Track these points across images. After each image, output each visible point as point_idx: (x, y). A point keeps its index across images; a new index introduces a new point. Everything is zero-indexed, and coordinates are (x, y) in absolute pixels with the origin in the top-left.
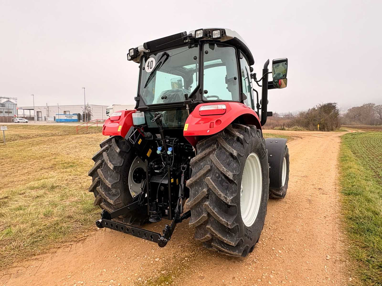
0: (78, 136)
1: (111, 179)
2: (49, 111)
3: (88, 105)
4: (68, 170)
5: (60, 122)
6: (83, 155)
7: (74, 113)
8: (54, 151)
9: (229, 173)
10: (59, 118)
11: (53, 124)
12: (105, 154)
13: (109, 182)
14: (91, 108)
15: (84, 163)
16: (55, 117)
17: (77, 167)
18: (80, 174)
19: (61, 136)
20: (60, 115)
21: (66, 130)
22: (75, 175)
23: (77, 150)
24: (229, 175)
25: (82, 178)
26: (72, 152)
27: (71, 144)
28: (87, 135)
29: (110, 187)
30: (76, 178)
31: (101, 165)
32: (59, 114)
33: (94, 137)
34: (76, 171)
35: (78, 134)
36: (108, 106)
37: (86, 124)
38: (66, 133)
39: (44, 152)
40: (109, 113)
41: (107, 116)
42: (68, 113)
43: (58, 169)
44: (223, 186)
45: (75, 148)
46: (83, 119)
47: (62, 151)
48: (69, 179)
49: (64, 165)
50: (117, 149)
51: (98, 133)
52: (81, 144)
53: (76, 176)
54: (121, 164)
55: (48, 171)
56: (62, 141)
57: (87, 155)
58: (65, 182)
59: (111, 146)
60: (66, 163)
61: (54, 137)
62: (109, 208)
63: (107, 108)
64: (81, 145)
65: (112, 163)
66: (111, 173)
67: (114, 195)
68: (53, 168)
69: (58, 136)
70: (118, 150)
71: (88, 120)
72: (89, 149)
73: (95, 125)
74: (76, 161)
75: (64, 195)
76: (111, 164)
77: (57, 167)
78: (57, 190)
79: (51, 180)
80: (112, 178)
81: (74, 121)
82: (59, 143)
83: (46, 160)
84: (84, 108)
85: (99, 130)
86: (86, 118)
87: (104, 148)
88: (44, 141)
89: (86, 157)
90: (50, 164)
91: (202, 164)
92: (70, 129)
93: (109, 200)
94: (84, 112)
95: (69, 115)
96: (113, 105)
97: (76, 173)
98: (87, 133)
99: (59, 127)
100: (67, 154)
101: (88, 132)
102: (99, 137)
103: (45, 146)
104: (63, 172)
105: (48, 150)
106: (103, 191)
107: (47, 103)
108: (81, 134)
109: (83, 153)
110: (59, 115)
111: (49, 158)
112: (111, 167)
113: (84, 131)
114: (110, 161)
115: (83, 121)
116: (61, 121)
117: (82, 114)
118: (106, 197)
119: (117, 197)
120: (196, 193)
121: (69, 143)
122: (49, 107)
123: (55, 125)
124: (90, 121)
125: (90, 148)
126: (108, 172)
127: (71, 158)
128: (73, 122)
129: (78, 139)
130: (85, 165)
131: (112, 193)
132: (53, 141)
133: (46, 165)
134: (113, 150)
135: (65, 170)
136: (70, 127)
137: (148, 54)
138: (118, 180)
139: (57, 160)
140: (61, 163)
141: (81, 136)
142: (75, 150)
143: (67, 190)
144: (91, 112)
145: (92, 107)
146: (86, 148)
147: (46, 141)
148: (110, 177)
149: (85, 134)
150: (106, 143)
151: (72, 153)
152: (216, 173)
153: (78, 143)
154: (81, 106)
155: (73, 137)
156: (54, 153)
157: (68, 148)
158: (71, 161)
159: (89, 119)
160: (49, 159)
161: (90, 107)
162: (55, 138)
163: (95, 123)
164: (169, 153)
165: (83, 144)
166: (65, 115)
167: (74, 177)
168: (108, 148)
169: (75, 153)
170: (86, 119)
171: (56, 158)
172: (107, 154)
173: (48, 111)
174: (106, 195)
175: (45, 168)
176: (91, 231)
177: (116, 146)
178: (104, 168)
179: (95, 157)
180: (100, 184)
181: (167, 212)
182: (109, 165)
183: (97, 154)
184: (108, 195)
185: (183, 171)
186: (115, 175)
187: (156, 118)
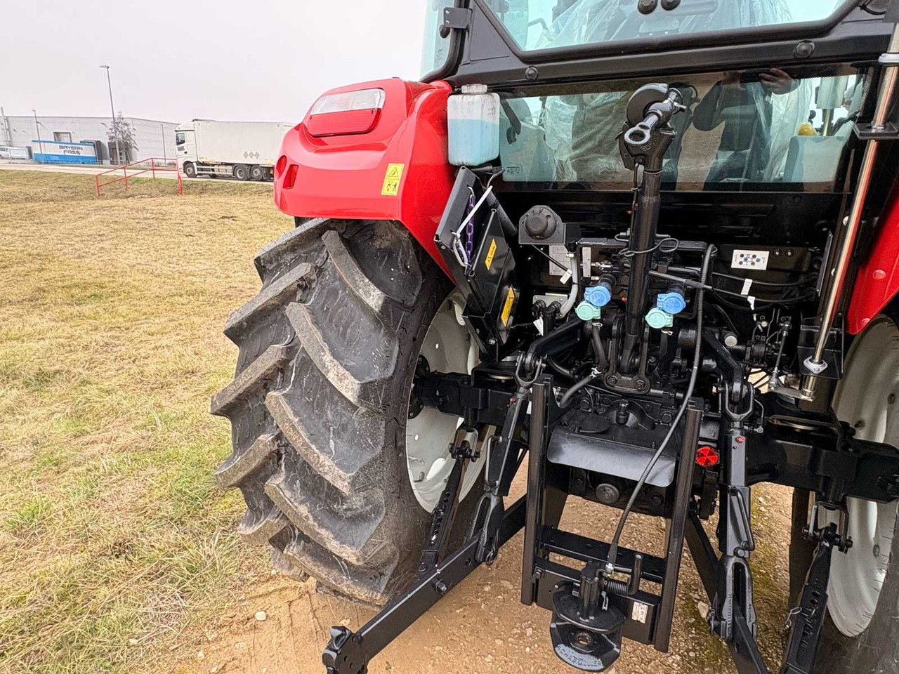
0: (104, 203)
1: (344, 447)
2: (12, 132)
3: (122, 119)
4: (87, 309)
5: (45, 163)
6: (127, 262)
7: (82, 140)
8: (36, 246)
10: (43, 153)
11: (26, 168)
12: (297, 312)
13: (340, 465)
14: (131, 127)
15: (134, 287)
16: (30, 149)
17: (113, 299)
18: (128, 324)
19: (52, 200)
20: (44, 142)
21: (66, 186)
22: (111, 329)
23: (107, 245)
25: (136, 341)
26: (92, 252)
27: (86, 227)
28: (129, 202)
29: (344, 490)
30: (118, 338)
31: (282, 371)
32: (41, 140)
33: (150, 207)
34: (114, 313)
35: (101, 196)
36: (178, 124)
37: (123, 170)
38: (66, 195)
39: (5, 248)
40: (183, 142)
41: (180, 149)
42: (65, 139)
43: (55, 305)
45: (98, 238)
46: (111, 156)
47: (60, 246)
48: (94, 344)
49: (73, 291)
50: (367, 293)
51: (157, 196)
52: (116, 227)
53: (113, 333)
54: (387, 365)
55: (21, 312)
56: (59, 217)
57: (139, 261)
58: (82, 355)
59: (320, 271)
60: (76, 286)
61: (32, 205)
62: (324, 565)
63: (178, 129)
64: (117, 230)
65: (346, 368)
66: (341, 416)
67: (358, 519)
68: (37, 300)
69: (44, 201)
70: (374, 298)
71: (124, 160)
72: (142, 241)
73: (149, 175)
74: (107, 279)
75: (84, 410)
76: (342, 370)
77: (51, 297)
78: (57, 388)
79: (34, 345)
80: (350, 441)
81: (85, 161)
82: (50, 223)
83: (13, 276)
84: (110, 125)
85: (162, 187)
86: (121, 154)
87: (289, 279)
88: (4, 217)
89: (136, 268)
90: (26, 289)
92: (78, 183)
94: (112, 138)
95: (71, 144)
96: (193, 121)
97: (113, 320)
98: (128, 195)
99: (44, 175)
100: (76, 256)
101: (130, 192)
102: (164, 208)
103: (8, 230)
104: (72, 317)
105: (17, 244)
106: (302, 502)
107: (2, 108)
108: (111, 198)
109: (125, 255)
110: (40, 142)
111: (22, 268)
112: (349, 388)
113: (117, 189)
114: (335, 355)
115: (112, 163)
116: (48, 160)
117: (105, 142)
119: (374, 527)
121: (79, 224)
122: (9, 119)
123: (33, 169)
124: (131, 163)
125: (144, 239)
126: (323, 411)
127: (90, 269)
128: (83, 163)
129: (105, 213)
130: (138, 293)
131: (348, 509)
132: (31, 215)
133: (15, 292)
134: (334, 292)
135: (78, 308)
136: (76, 177)
138: (379, 450)
139: (46, 275)
140: (60, 284)
141: (113, 202)
142: (101, 245)
143: (92, 391)
144: (133, 137)
145: (133, 124)
146: (131, 241)
147: (8, 216)
148: (337, 433)
149: (121, 198)
150: (285, 251)
151: (93, 255)
153: (105, 224)
154: (103, 121)
155: (89, 205)
156: (35, 252)
157: (77, 239)
158: (91, 280)
159: (128, 159)
160: (23, 273)
161: (126, 125)
162: (37, 206)
163: (147, 170)
164: (659, 318)
165: (122, 226)
166: (58, 145)
167: (109, 334)
168: (311, 282)
169: (100, 255)
170: (121, 158)
171: (43, 269)
172: (312, 312)
173: (8, 129)
174: (315, 519)
175: (10, 301)
176: (231, 632)
177: (359, 276)
178: (297, 384)
179: (240, 323)
180: (281, 465)
181: (645, 611)
182: (331, 377)
183: (254, 308)
184: (326, 520)
185: (734, 416)
186: (360, 423)
187: (651, 121)
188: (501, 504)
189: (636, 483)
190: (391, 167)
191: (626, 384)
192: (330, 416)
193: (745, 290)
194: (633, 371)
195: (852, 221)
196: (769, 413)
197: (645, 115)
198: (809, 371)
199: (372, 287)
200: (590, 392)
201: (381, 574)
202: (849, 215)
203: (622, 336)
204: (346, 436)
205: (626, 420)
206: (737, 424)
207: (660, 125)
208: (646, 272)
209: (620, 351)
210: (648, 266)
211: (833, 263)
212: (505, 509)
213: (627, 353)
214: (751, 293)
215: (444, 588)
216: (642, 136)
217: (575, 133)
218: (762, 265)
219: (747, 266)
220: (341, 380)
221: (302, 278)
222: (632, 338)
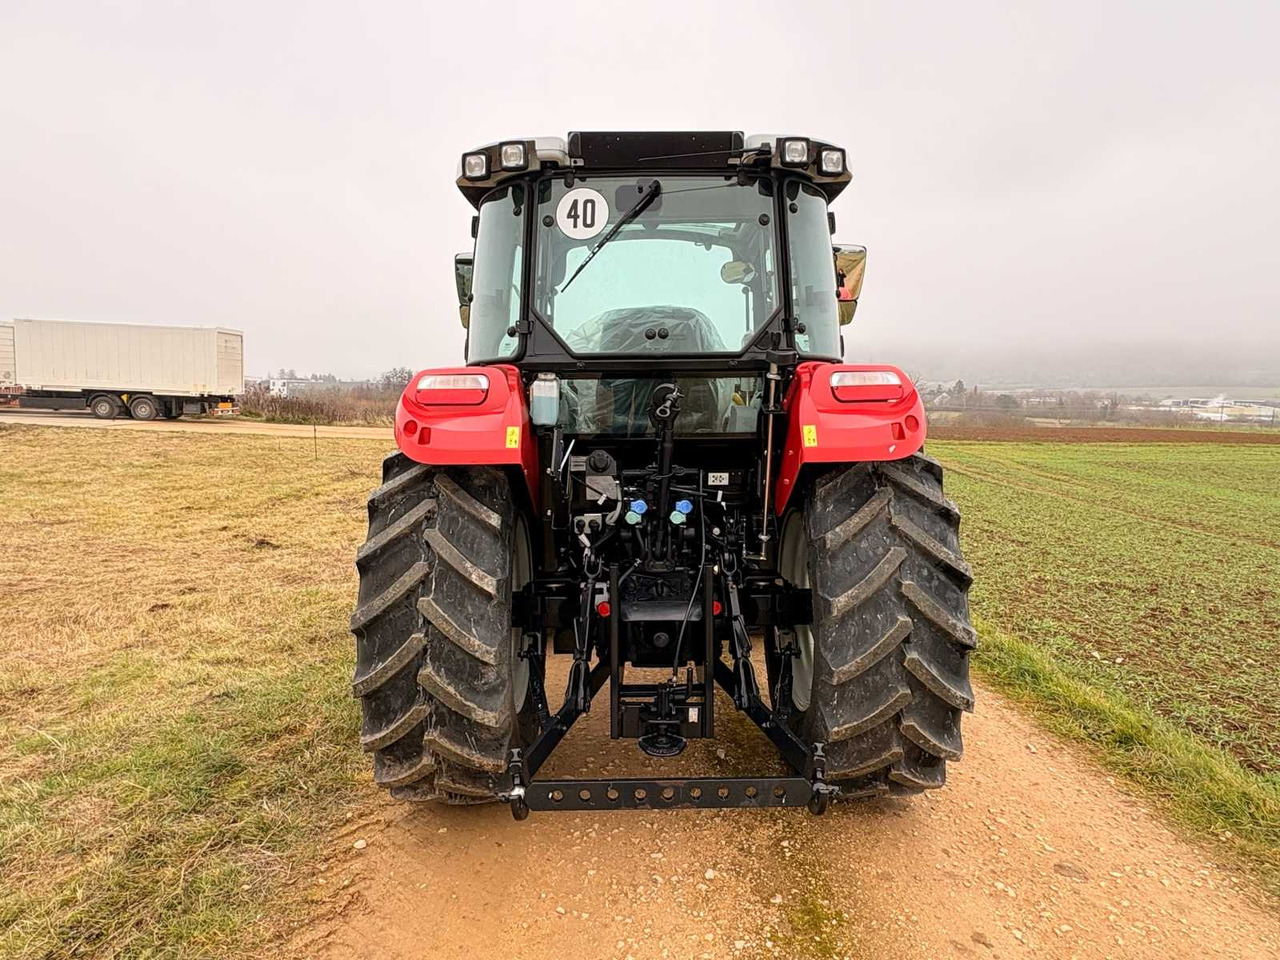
1: (483, 632)
9: (964, 564)
12: (434, 536)
13: (487, 643)
24: (966, 570)
29: (491, 662)
31: (424, 583)
44: (946, 602)
50: (489, 517)
62: (459, 743)
65: (486, 571)
66: (480, 608)
67: (493, 691)
70: (494, 519)
76: (481, 573)
80: (486, 627)
91: (864, 544)
93: (480, 712)
106: (449, 684)
112: (488, 584)
114: (475, 563)
118: (468, 703)
120: (866, 634)
126: (463, 606)
131: (484, 684)
137: (572, 173)
148: (477, 623)
150: (397, 493)
152: (920, 566)
164: (677, 518)
168: (434, 513)
174: (462, 695)
176: (339, 861)
177: (478, 505)
178: (438, 591)
179: (376, 551)
180: (426, 659)
181: (697, 713)
182: (474, 578)
183: (389, 538)
184: (468, 696)
185: (728, 573)
186: (492, 612)
187: (668, 403)
188: (587, 668)
189: (682, 622)
190: (510, 430)
191: (659, 567)
192: (470, 610)
193: (719, 499)
194: (663, 557)
195: (768, 452)
196: (744, 576)
197: (665, 401)
198: (761, 540)
199: (491, 512)
200: (634, 578)
201: (501, 745)
202: (767, 449)
203: (654, 533)
204: (484, 623)
205: (662, 592)
206: (730, 578)
207: (673, 405)
208: (668, 489)
209: (653, 545)
210: (669, 485)
211: (764, 477)
212: (591, 670)
213: (659, 544)
214: (723, 500)
215: (565, 728)
216: (666, 413)
217: (598, 403)
218: (725, 482)
219: (717, 483)
220: (482, 579)
221: (429, 511)
222: (661, 534)
